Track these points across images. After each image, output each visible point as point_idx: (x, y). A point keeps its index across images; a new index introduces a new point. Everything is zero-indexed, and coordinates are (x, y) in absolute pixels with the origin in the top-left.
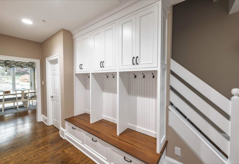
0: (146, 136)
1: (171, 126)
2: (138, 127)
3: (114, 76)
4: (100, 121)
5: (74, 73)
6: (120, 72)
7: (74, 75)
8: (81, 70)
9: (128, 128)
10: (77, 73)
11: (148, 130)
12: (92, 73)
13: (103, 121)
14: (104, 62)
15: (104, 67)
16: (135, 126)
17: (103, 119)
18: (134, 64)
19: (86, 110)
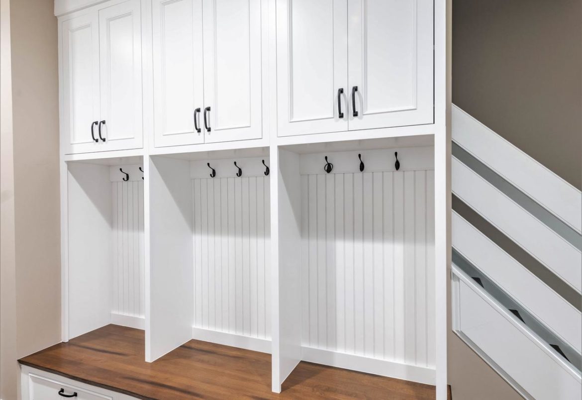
0: (375, 379)
1: (462, 333)
2: (340, 351)
3: (240, 170)
4: (183, 347)
5: (63, 159)
6: (281, 148)
7: (63, 168)
8: (101, 145)
9: (302, 362)
10: (76, 158)
11: (379, 357)
12: (153, 157)
13: (193, 345)
14: (208, 109)
15: (209, 130)
16: (330, 350)
17: (193, 341)
18: (341, 116)
19: (115, 312)
